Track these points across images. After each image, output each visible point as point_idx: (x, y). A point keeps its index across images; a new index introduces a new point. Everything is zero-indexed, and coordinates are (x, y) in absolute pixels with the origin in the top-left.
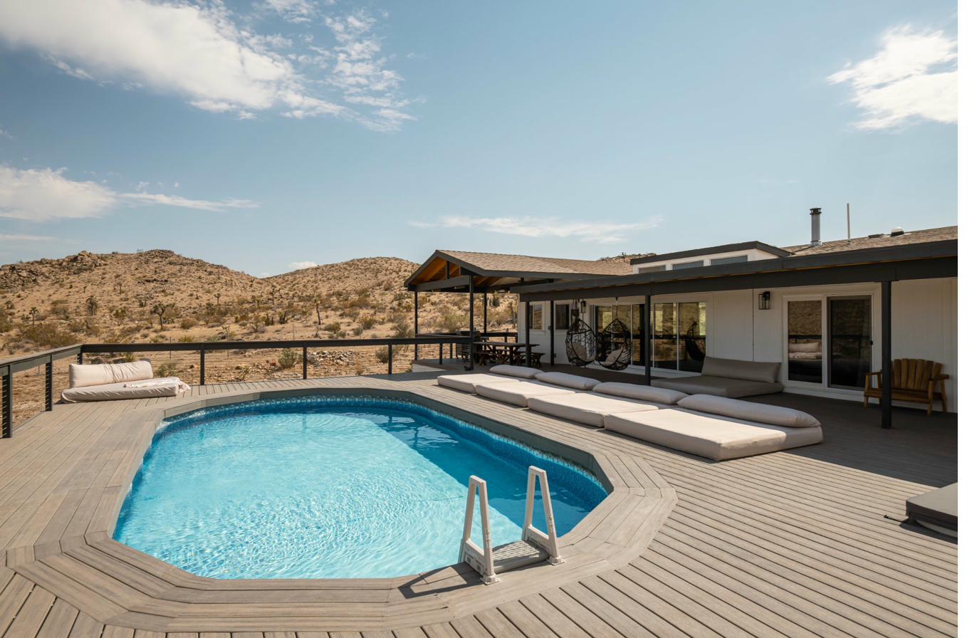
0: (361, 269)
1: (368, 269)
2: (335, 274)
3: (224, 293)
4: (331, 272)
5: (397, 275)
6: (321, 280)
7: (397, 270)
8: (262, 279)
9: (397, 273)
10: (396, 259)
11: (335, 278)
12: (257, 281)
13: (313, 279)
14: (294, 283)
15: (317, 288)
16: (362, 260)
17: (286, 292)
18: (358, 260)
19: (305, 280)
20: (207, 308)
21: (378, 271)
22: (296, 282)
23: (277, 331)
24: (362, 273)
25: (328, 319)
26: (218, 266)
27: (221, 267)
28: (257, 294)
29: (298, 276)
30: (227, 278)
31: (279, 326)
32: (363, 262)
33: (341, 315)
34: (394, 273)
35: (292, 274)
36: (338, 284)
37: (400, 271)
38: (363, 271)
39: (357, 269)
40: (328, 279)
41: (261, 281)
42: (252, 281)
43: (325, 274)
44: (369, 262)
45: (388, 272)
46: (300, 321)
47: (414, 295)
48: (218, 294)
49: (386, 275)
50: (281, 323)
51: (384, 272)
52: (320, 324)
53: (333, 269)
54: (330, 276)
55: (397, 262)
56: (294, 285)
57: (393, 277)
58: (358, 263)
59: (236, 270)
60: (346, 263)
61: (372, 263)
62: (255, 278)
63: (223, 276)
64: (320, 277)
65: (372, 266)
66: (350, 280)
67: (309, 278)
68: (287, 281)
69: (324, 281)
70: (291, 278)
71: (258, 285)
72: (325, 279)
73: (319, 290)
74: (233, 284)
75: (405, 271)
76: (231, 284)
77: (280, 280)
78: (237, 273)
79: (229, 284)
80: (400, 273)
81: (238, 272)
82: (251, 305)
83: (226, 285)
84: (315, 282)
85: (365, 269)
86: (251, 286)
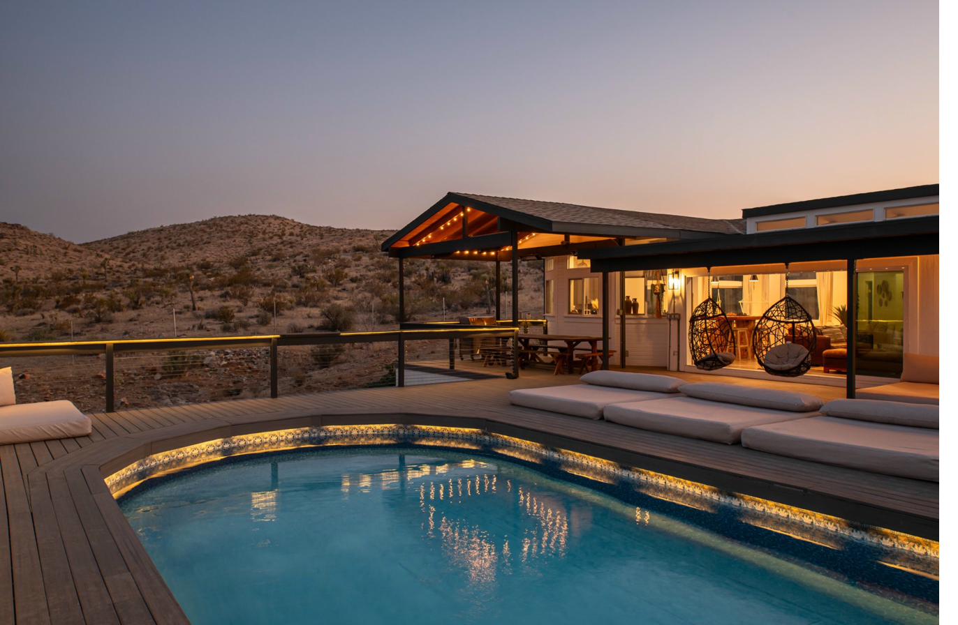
0: (228, 232)
1: (237, 231)
2: (188, 238)
3: (25, 265)
4: (182, 236)
5: (279, 241)
6: (167, 247)
7: (280, 233)
8: (80, 245)
9: (280, 237)
10: (277, 218)
11: (189, 244)
12: (74, 247)
13: (156, 245)
14: (128, 250)
15: (163, 258)
16: (226, 218)
17: (119, 263)
18: (221, 219)
19: (145, 247)
20: (6, 287)
21: (252, 235)
22: (130, 249)
23: (131, 320)
24: (229, 237)
25: (205, 302)
26: (13, 225)
27: (17, 226)
28: (74, 266)
29: (133, 241)
30: (28, 243)
31: (133, 314)
32: (229, 220)
33: (222, 296)
34: (276, 238)
35: (122, 238)
36: (194, 252)
37: (284, 235)
38: (231, 234)
39: (221, 231)
40: (179, 245)
41: (79, 248)
42: (66, 248)
43: (173, 239)
44: (238, 221)
45: (267, 236)
46: (161, 306)
47: (397, 265)
48: (17, 267)
49: (264, 240)
50: (134, 308)
51: (261, 235)
52: (194, 309)
53: (184, 231)
54: (181, 242)
55: (279, 221)
56: (128, 254)
57: (274, 242)
58: (222, 223)
59: (41, 231)
60: (204, 223)
61: (242, 223)
62: (70, 243)
63: (21, 241)
64: (166, 242)
65: (243, 228)
66: (212, 247)
67: (149, 244)
68: (118, 248)
69: (173, 249)
70: (122, 244)
71: (77, 254)
72: (174, 245)
73: (166, 262)
74: (38, 252)
75: (291, 234)
76: (35, 252)
77: (107, 247)
78: (42, 237)
79: (32, 252)
80: (284, 238)
81: (45, 235)
82: (72, 282)
83: (27, 254)
84: (160, 249)
85: (233, 232)
86: (65, 254)
